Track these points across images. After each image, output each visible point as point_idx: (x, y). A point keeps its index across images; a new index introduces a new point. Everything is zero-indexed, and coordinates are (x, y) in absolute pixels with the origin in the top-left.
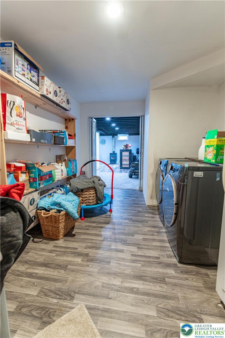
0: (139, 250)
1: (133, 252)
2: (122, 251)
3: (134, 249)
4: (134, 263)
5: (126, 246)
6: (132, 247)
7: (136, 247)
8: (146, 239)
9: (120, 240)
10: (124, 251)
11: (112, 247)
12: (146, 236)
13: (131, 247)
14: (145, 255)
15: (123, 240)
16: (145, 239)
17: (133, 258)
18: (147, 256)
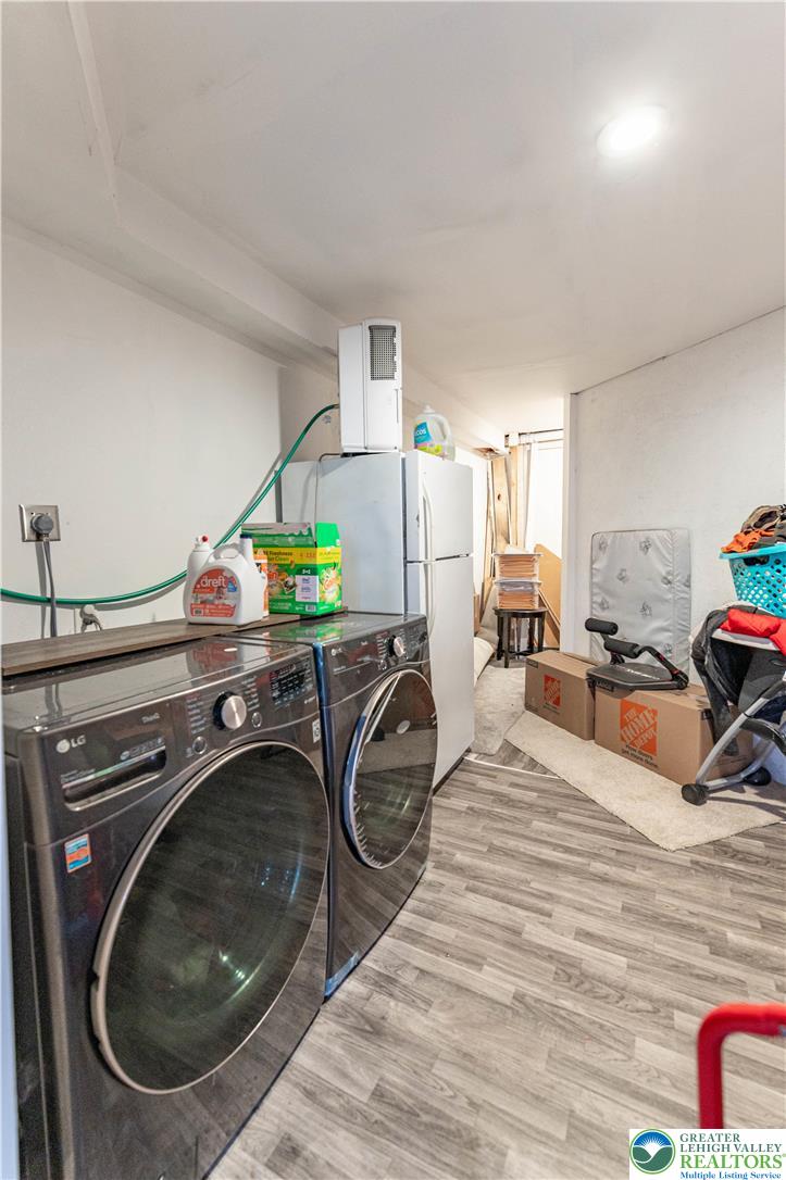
0: (519, 923)
1: (543, 923)
2: (585, 935)
3: (536, 932)
4: (549, 894)
5: (564, 950)
6: (539, 942)
7: (525, 936)
8: (467, 961)
9: (587, 986)
10: (576, 934)
11: (624, 959)
12: (457, 977)
13: (543, 943)
14: (504, 905)
15: (572, 983)
16: (473, 962)
17: (547, 906)
18: (502, 901)
